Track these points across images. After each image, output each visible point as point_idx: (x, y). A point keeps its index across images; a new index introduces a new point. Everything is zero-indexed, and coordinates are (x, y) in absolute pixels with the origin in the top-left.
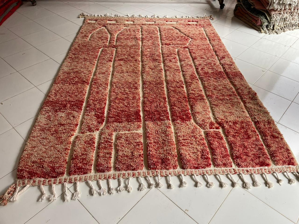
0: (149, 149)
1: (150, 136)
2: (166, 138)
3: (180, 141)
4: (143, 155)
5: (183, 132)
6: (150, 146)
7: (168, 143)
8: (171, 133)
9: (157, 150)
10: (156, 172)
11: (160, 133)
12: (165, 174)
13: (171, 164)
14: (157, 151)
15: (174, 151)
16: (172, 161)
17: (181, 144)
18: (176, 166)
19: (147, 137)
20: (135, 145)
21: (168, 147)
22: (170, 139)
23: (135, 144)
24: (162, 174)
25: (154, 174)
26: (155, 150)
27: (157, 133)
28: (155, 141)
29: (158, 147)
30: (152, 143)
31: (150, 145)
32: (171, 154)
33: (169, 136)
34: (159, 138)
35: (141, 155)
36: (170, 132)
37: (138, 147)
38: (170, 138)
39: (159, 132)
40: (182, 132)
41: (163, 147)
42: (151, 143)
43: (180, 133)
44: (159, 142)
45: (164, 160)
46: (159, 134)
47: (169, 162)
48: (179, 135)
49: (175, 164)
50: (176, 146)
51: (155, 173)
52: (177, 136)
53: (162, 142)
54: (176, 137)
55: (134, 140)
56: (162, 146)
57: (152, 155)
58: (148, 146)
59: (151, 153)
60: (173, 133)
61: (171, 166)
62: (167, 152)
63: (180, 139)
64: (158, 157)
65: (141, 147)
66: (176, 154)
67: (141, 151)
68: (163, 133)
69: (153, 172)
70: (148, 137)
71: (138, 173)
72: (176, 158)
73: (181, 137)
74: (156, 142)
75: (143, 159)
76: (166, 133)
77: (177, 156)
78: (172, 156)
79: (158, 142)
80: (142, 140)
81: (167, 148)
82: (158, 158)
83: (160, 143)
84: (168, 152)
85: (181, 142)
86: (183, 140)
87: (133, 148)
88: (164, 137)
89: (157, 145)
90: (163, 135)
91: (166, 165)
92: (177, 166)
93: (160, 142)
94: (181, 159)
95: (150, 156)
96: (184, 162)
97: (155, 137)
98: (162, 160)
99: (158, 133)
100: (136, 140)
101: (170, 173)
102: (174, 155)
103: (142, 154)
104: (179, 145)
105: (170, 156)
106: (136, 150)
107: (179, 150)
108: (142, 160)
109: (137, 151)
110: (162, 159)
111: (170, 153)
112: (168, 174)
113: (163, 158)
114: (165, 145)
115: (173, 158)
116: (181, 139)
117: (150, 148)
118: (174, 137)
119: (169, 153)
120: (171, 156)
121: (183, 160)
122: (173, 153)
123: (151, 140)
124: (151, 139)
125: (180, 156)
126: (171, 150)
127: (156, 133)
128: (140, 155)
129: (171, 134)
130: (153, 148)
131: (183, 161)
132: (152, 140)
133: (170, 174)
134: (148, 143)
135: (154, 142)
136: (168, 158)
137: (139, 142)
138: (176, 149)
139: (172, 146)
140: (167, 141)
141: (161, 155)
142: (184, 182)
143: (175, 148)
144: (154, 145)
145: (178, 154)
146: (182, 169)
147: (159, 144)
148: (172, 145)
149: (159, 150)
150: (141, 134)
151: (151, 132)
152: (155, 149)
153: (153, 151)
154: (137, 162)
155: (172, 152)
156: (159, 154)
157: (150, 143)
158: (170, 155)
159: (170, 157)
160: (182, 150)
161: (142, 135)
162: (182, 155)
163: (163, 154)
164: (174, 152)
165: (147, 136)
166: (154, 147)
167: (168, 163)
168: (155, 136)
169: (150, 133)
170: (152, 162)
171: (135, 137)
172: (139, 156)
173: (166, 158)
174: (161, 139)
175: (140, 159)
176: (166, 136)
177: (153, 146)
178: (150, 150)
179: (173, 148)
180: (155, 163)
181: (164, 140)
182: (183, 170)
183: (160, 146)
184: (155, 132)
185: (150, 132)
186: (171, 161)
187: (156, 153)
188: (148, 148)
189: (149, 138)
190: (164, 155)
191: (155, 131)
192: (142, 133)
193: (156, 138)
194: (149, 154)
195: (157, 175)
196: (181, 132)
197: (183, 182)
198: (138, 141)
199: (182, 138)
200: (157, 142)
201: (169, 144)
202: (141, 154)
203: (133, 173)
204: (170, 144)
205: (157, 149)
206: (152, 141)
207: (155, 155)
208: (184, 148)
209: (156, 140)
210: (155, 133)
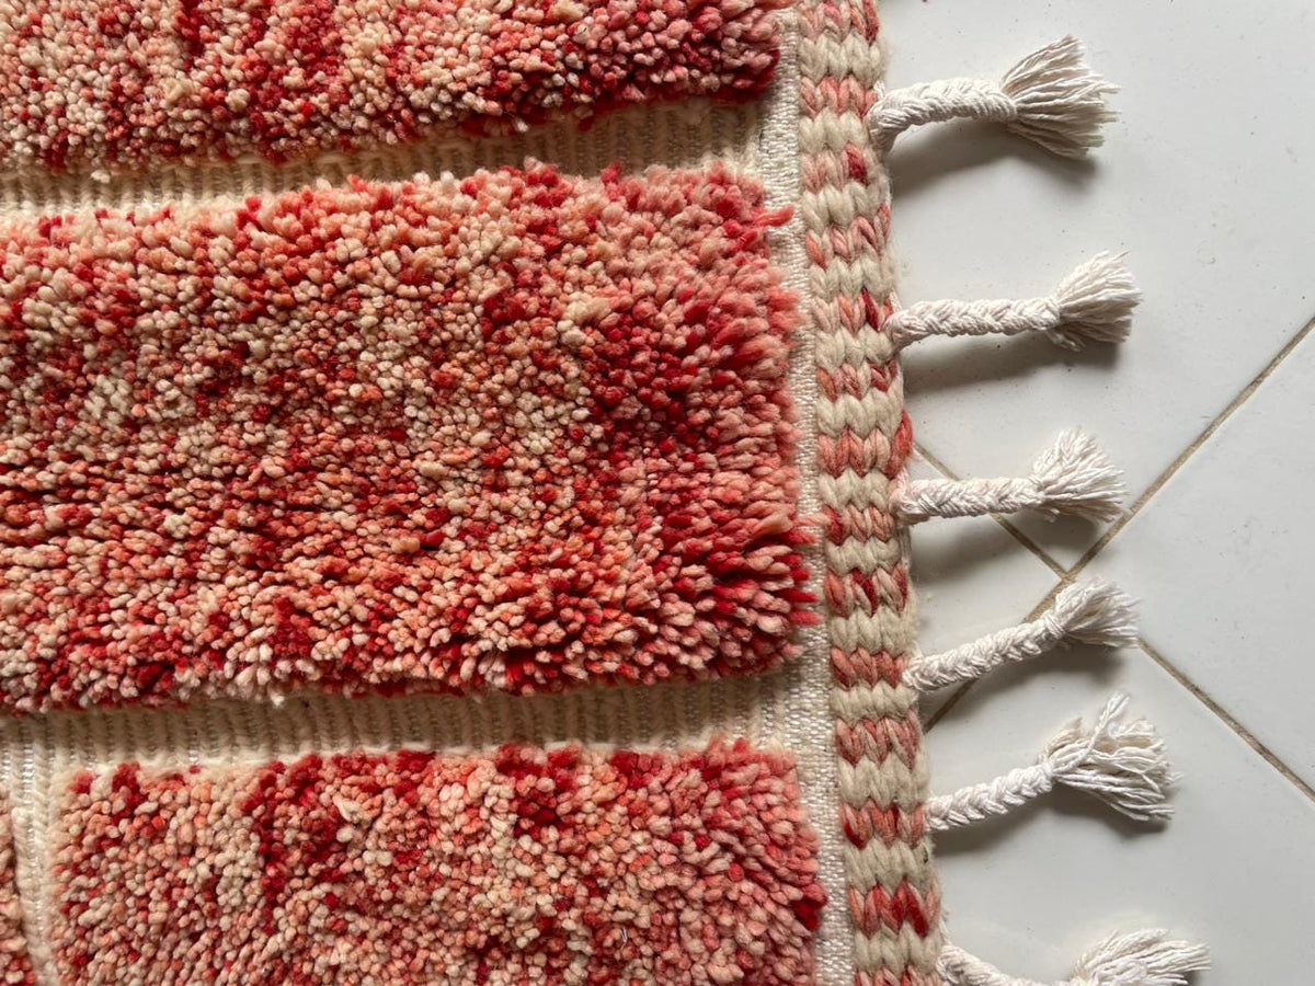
0: (428, 668)
1: (126, 634)
2: (174, 344)
3: (238, 96)
4: (526, 753)
5: (27, 34)
6: (360, 638)
7: (289, 308)
8: (53, 253)
9: (418, 517)
10: (837, 534)
11: (71, 457)
12: (873, 402)
13: (704, 283)
14: (442, 515)
15: (443, 214)
16: (640, 260)
17: (287, 92)
18: (726, 209)
19: (145, 690)
20: (331, 902)
21: (367, 320)
22: (187, 285)
23: (307, 896)
24: (881, 443)
25: (885, 581)
26: (430, 547)
27: (53, 513)
28: (242, 545)
29: (363, 498)
30: (286, 607)
31: (330, 647)
32: (514, 272)
33: (124, 297)
34: (166, 468)
35: (536, 795)
36: (38, 260)
37: (375, 856)
38: (162, 281)
39: (42, 464)
40: (30, 53)
41: (362, 405)
42: (283, 627)
43: (52, 99)
44: (266, 479)
45: (630, 408)
46: (75, 472)
47: (673, 312)
48: (95, 115)
49: (695, 225)
50: (322, 183)
51: (849, 552)
52: (112, 149)
53: (263, 415)
54: (143, 181)
55: (214, 914)
56: (351, 431)
57: (534, 617)
58: (340, 673)
59: (494, 629)
60: (49, 211)
61: (732, 282)
62: (461, 342)
63: (183, 100)
64: (566, 496)
65: (374, 790)
66: (497, 183)
67: (452, 797)
68: (55, 391)
69: (850, 589)
70: (153, 673)
71: (857, 841)
72: (586, 192)
73: (145, 77)
74: (260, 528)
75: (598, 754)
76: (64, 350)
77: (536, 166)
78: (553, 252)
79: (255, 502)
80: (200, 758)
81: (393, 348)
82: (580, 495)
83: (271, 465)
84: (465, 324)
85: (255, 83)
86: (195, 47)
87: (389, 937)
88: (142, 389)
89: (316, 508)
90: (95, 404)
91: (725, 363)
92: (722, 180)
93: (258, 450)
94: (608, 98)
95: (557, 648)
96: (671, 57)
97: (159, 553)
98: (622, 436)
99: (64, 490)
100: (210, 887)
101: (858, 310)
102: (537, 229)
103: (509, 767)
104: (311, 118)
105: (550, 286)
106: (433, 879)
107: (411, 132)
108: (629, 769)
109: (455, 861)
110: (608, 437)
111: (487, 286)
112: (873, 342)
113: (602, 409)
114: (330, 366)
115: (579, 241)
116: (172, 82)
117: (397, 634)
118: (148, 206)
119: (492, 303)
120: (562, 279)
121: (636, 73)
122: (485, 235)
123: (219, 620)
124: (197, 626)
125: (537, 116)
126: (423, 276)
127: (63, 532)
128: (536, 814)
129: (78, 252)
130: (397, 580)
131: (658, 66)
132: (208, 598)
133: (871, 319)
134: (295, 675)
135: (262, 562)
136: (589, 323)
137: (264, 827)
138: (395, 187)
139: (341, 249)
140: (241, 333)
141: (538, 442)
142: (1015, 87)
143: (385, 202)
144: (328, 574)
145: (507, 155)
146: (762, 115)
147: (309, 470)
148: (320, 244)
149: (435, 482)
150: (83, 787)
151: (41, 615)
152: (406, 557)
153: (445, 596)
154: (680, 864)
155: (478, 249)
156: (500, 488)
157: (291, 635)
158: (534, 287)
159: (580, 304)
160: (426, 71)
161: (104, 770)
162: (535, 77)
163: (512, 408)
164: (464, 213)
165: (128, 689)
166: (381, 569)
167: (693, 344)
168: (135, 541)
169: (73, 636)
170: (680, 611)
171: (158, 913)
172: (552, 834)
173: (604, 364)
174: (183, 442)
175: (606, 805)
176: (124, 343)
177: (345, 595)
178: (444, 635)
179: (386, 233)
180: (690, 557)
181: (210, 392)
182: (789, 93)
183: (350, 455)
184: (52, 548)
185: (47, 633)
186: (645, 284)
187: (488, 526)
188: (396, 685)
189: (187, 661)
190: (527, 401)
191: (28, 544)
192: (64, 767)
193: (171, 520)
194: (515, 658)
195: (899, 524)
196: (34, 72)
197: (1013, 103)
198: (239, 856)
199: (159, 67)
200: (268, 503)
201: (306, 290)
202: (506, 790)
203: (864, 924)
204: (294, 279)
205: (398, 513)
206: (253, 598)
207: (531, 547)
208: (377, 34)
209: (219, 533)
210: (75, 543)
